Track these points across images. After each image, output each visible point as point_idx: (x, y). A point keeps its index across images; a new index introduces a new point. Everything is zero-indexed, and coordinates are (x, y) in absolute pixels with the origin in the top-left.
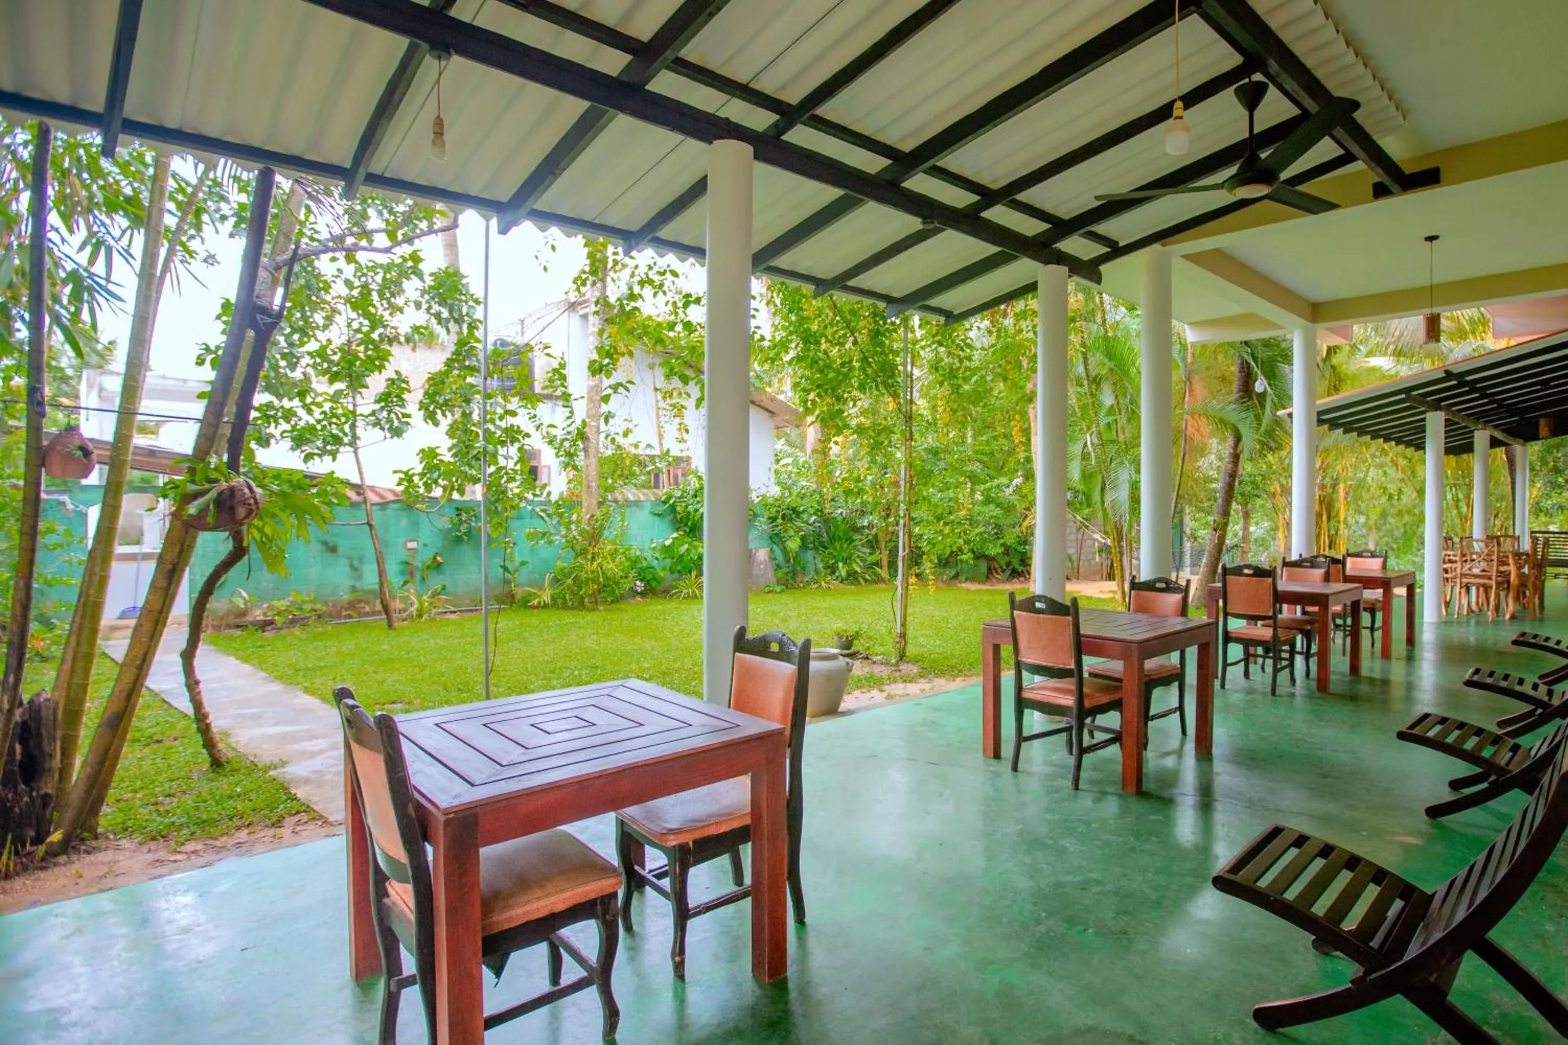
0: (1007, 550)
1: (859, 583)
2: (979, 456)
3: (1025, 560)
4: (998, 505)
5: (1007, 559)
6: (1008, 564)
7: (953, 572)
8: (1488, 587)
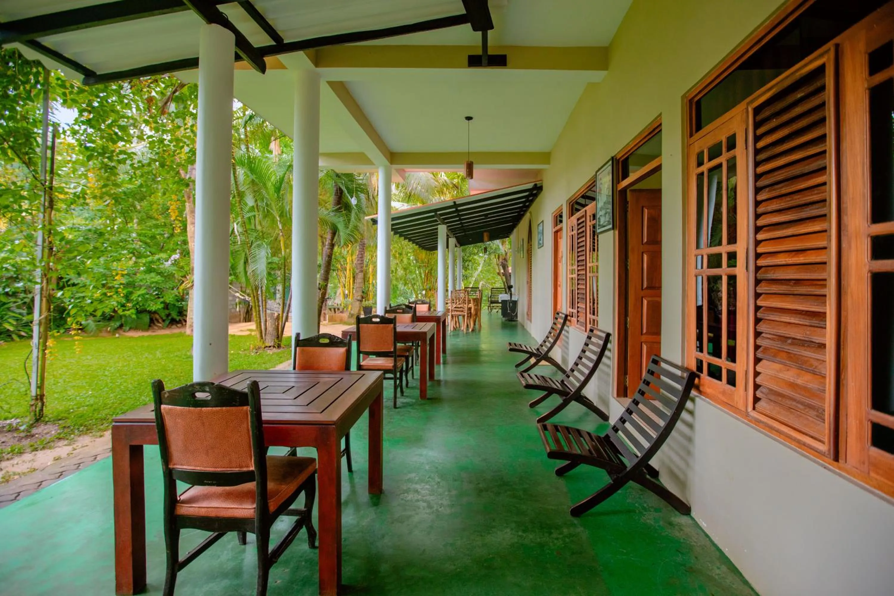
0: (166, 306)
1: (13, 340)
2: (143, 238)
3: (182, 313)
4: (160, 274)
5: (167, 312)
6: (168, 315)
7: (118, 324)
8: (464, 316)
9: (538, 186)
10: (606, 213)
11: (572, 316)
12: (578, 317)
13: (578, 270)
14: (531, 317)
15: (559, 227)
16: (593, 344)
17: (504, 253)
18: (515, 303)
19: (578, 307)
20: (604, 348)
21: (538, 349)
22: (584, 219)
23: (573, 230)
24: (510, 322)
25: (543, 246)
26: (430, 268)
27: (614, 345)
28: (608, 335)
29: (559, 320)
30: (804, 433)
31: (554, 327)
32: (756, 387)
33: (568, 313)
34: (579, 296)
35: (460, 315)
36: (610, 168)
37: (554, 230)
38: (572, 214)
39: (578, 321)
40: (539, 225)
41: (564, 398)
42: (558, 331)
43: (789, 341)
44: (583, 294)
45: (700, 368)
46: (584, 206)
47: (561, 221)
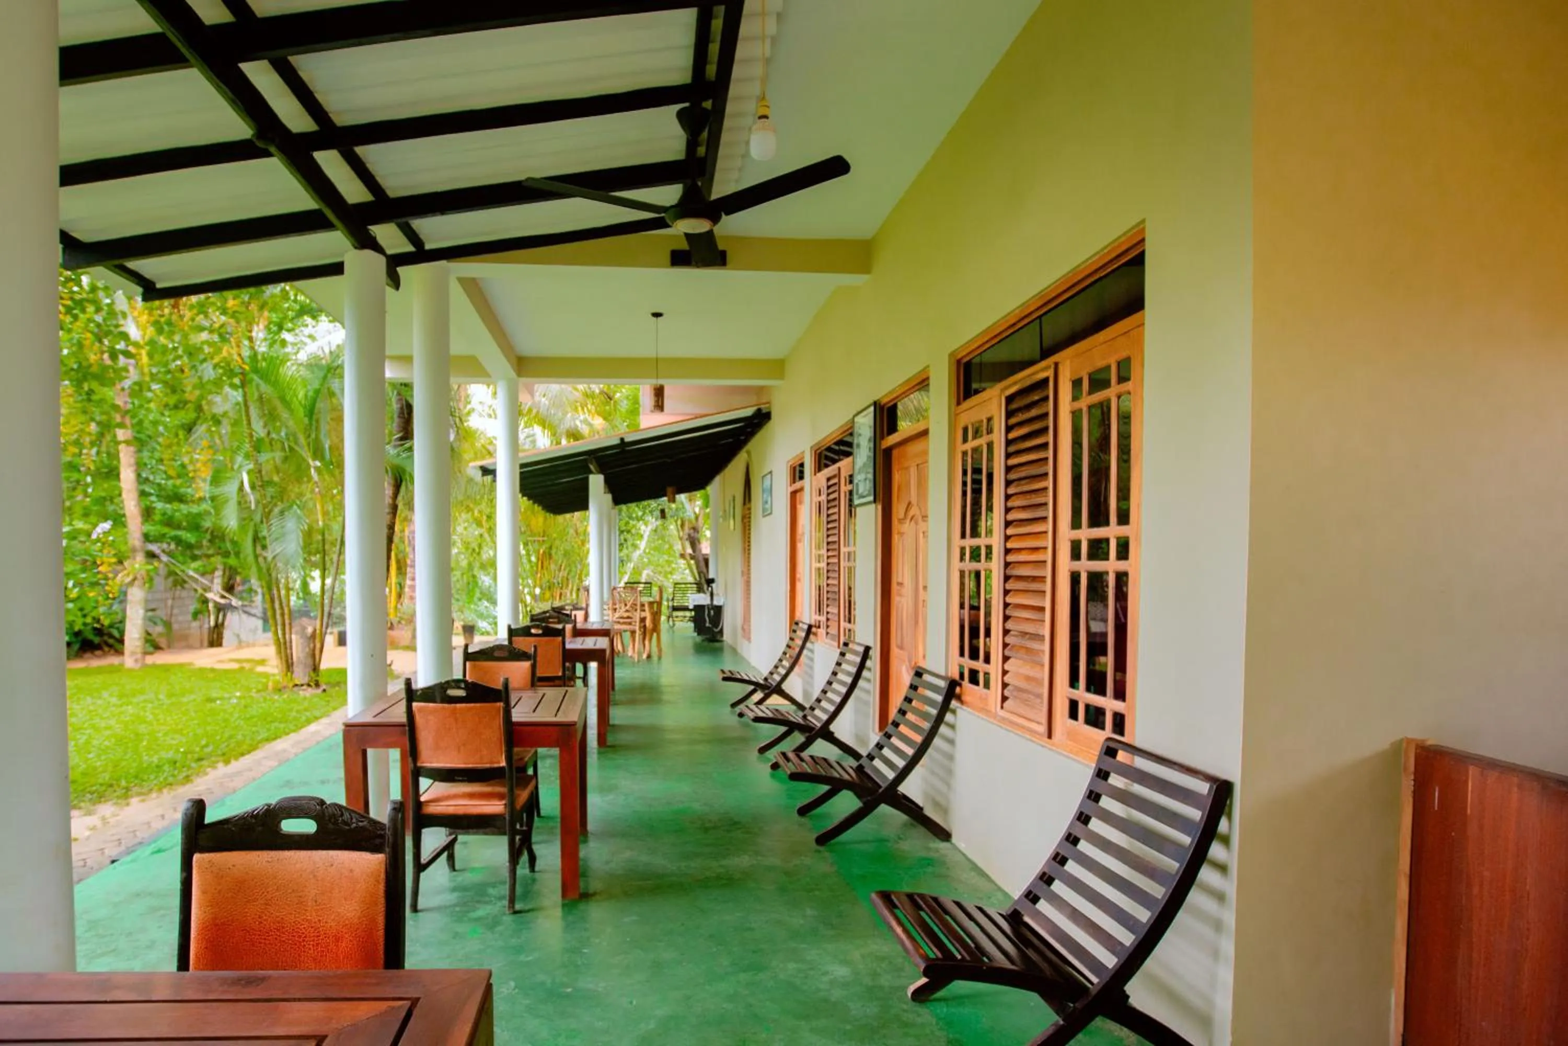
8: (633, 632)
9: (764, 411)
10: (866, 479)
11: (819, 627)
12: (828, 627)
13: (828, 557)
14: (749, 633)
15: (798, 485)
16: (849, 662)
17: (693, 517)
18: (718, 610)
19: (828, 613)
20: (862, 667)
21: (766, 679)
22: (835, 480)
23: (820, 495)
24: (711, 644)
25: (771, 513)
26: (547, 545)
27: (874, 663)
28: (867, 649)
29: (798, 633)
30: (1029, 720)
31: (791, 643)
32: (1005, 685)
33: (813, 623)
34: (829, 596)
35: (625, 631)
36: (872, 415)
37: (790, 489)
38: (819, 467)
39: (827, 633)
40: (763, 477)
41: (807, 734)
42: (797, 650)
43: (1028, 636)
44: (835, 592)
45: (962, 676)
46: (834, 461)
47: (801, 478)
